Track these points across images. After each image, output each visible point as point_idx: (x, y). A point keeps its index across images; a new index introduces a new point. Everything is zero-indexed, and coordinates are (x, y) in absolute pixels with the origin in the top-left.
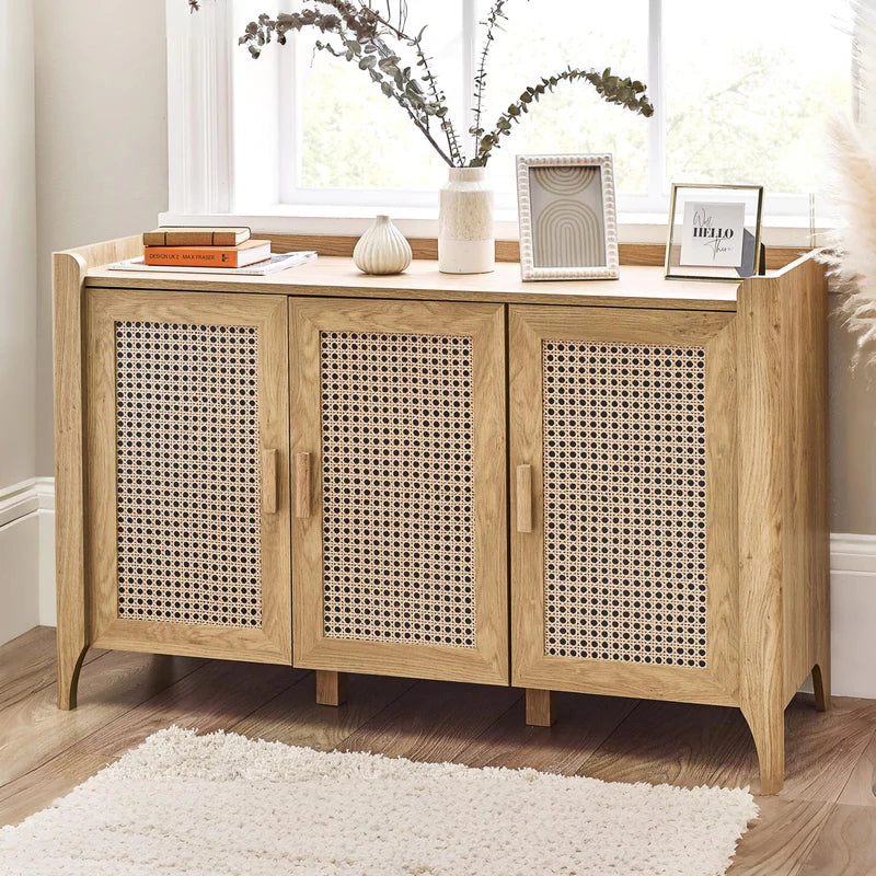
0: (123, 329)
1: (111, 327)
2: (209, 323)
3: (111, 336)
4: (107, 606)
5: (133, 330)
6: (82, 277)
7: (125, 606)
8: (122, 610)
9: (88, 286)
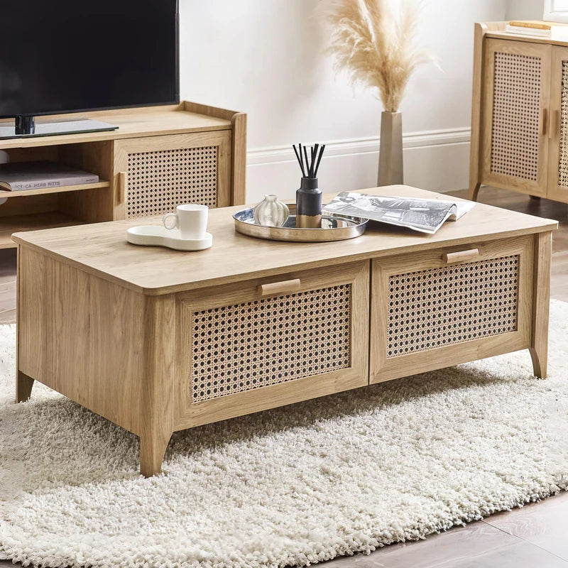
0: (497, 56)
1: (493, 54)
2: (526, 55)
3: (493, 57)
4: (487, 168)
5: (501, 56)
6: (483, 34)
7: (493, 168)
8: (492, 170)
9: (486, 37)
